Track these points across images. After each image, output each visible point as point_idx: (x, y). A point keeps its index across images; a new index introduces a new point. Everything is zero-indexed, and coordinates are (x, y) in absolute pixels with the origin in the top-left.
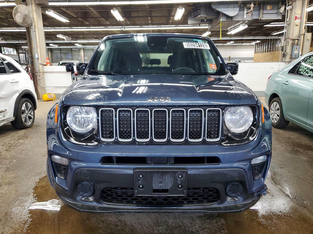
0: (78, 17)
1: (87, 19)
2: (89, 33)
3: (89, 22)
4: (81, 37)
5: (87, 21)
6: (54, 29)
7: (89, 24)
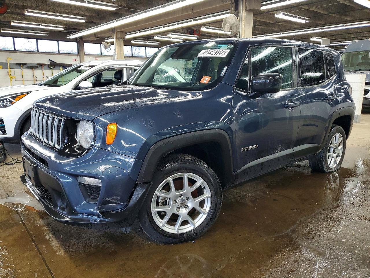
0: (330, 13)
1: (347, 13)
2: (361, 31)
3: (351, 16)
4: (352, 36)
5: (347, 16)
6: (301, 32)
7: (351, 19)
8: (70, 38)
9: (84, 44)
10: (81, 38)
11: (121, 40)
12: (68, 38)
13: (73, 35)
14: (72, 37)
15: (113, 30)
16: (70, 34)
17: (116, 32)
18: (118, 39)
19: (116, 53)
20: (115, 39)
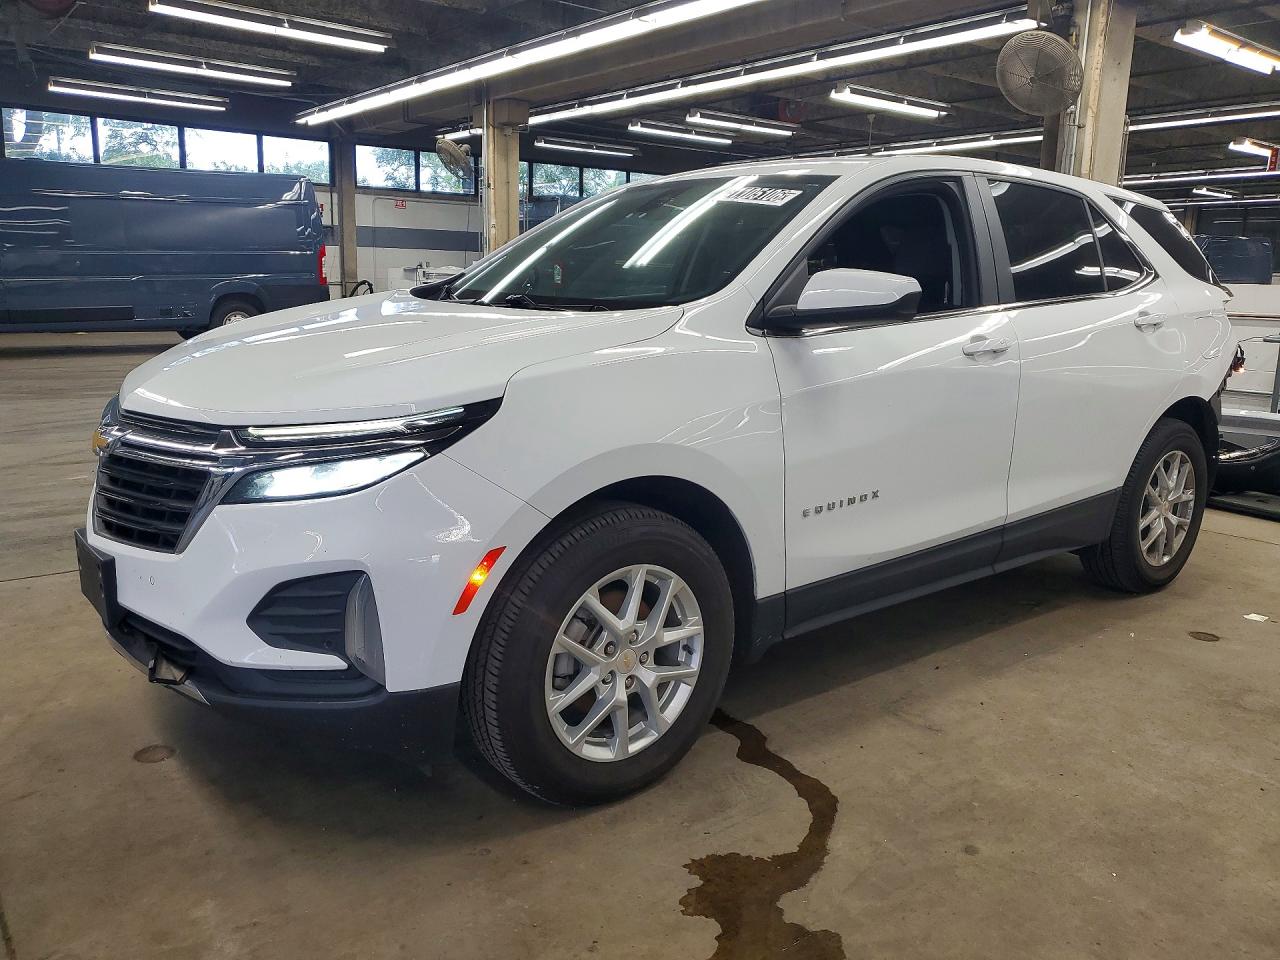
6: (1215, 113)
8: (306, 124)
9: (357, 147)
10: (348, 123)
11: (509, 131)
12: (299, 121)
13: (320, 111)
14: (316, 118)
15: (479, 92)
16: (307, 106)
17: (495, 101)
18: (500, 127)
19: (491, 182)
20: (488, 127)
